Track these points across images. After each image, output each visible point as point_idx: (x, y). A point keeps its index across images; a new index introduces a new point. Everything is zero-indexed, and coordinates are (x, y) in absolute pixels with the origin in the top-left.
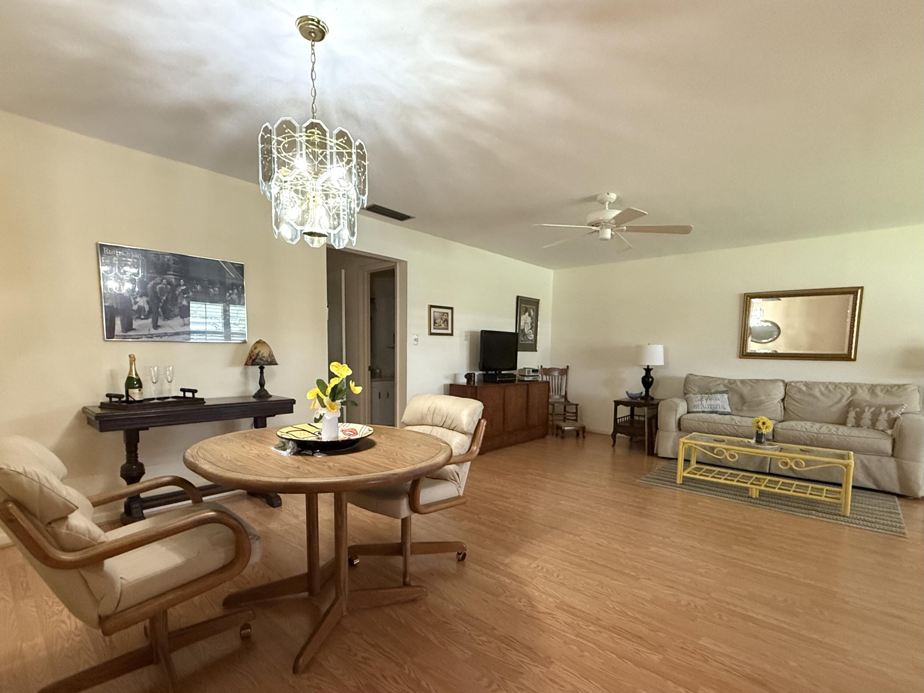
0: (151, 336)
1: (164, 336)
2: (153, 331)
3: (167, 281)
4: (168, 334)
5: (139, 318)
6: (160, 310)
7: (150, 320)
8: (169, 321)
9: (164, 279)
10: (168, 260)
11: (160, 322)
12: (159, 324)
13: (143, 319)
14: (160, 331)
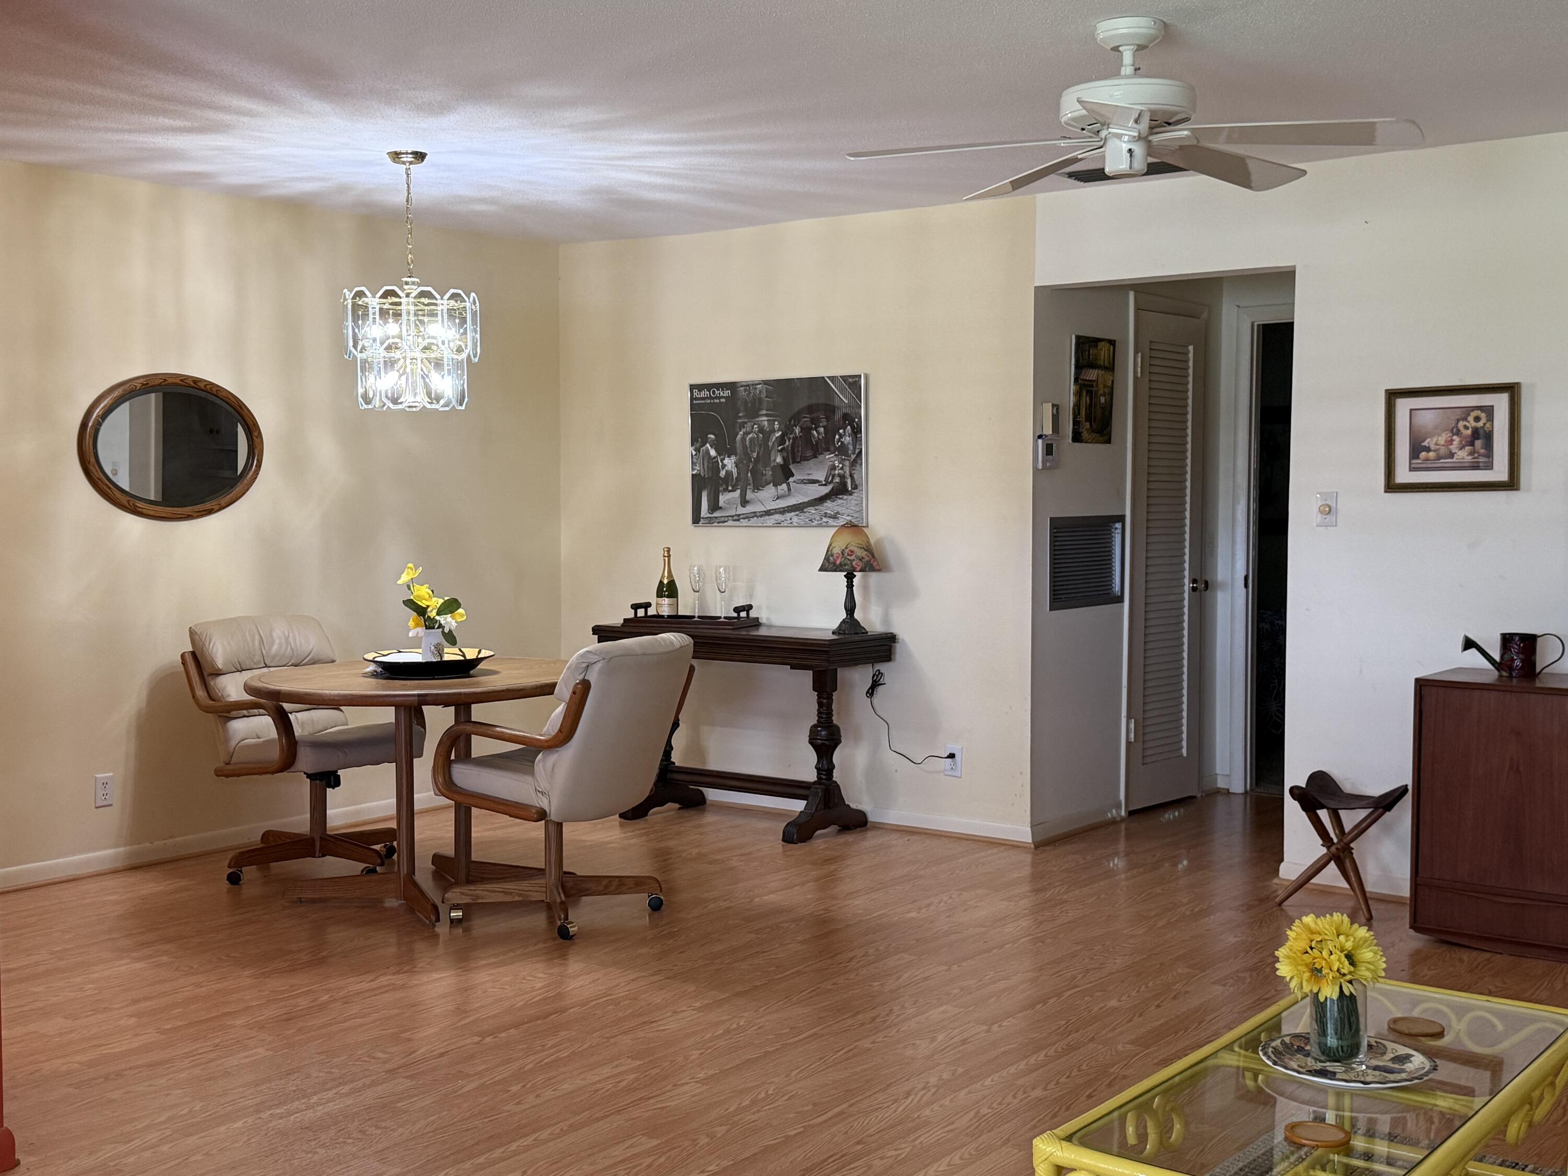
0: (737, 518)
1: (753, 517)
2: (741, 510)
3: (759, 425)
4: (758, 514)
5: (726, 490)
6: (749, 475)
7: (737, 493)
8: (761, 492)
9: (755, 424)
10: (760, 392)
11: (750, 495)
12: (748, 498)
13: (730, 491)
14: (749, 509)
